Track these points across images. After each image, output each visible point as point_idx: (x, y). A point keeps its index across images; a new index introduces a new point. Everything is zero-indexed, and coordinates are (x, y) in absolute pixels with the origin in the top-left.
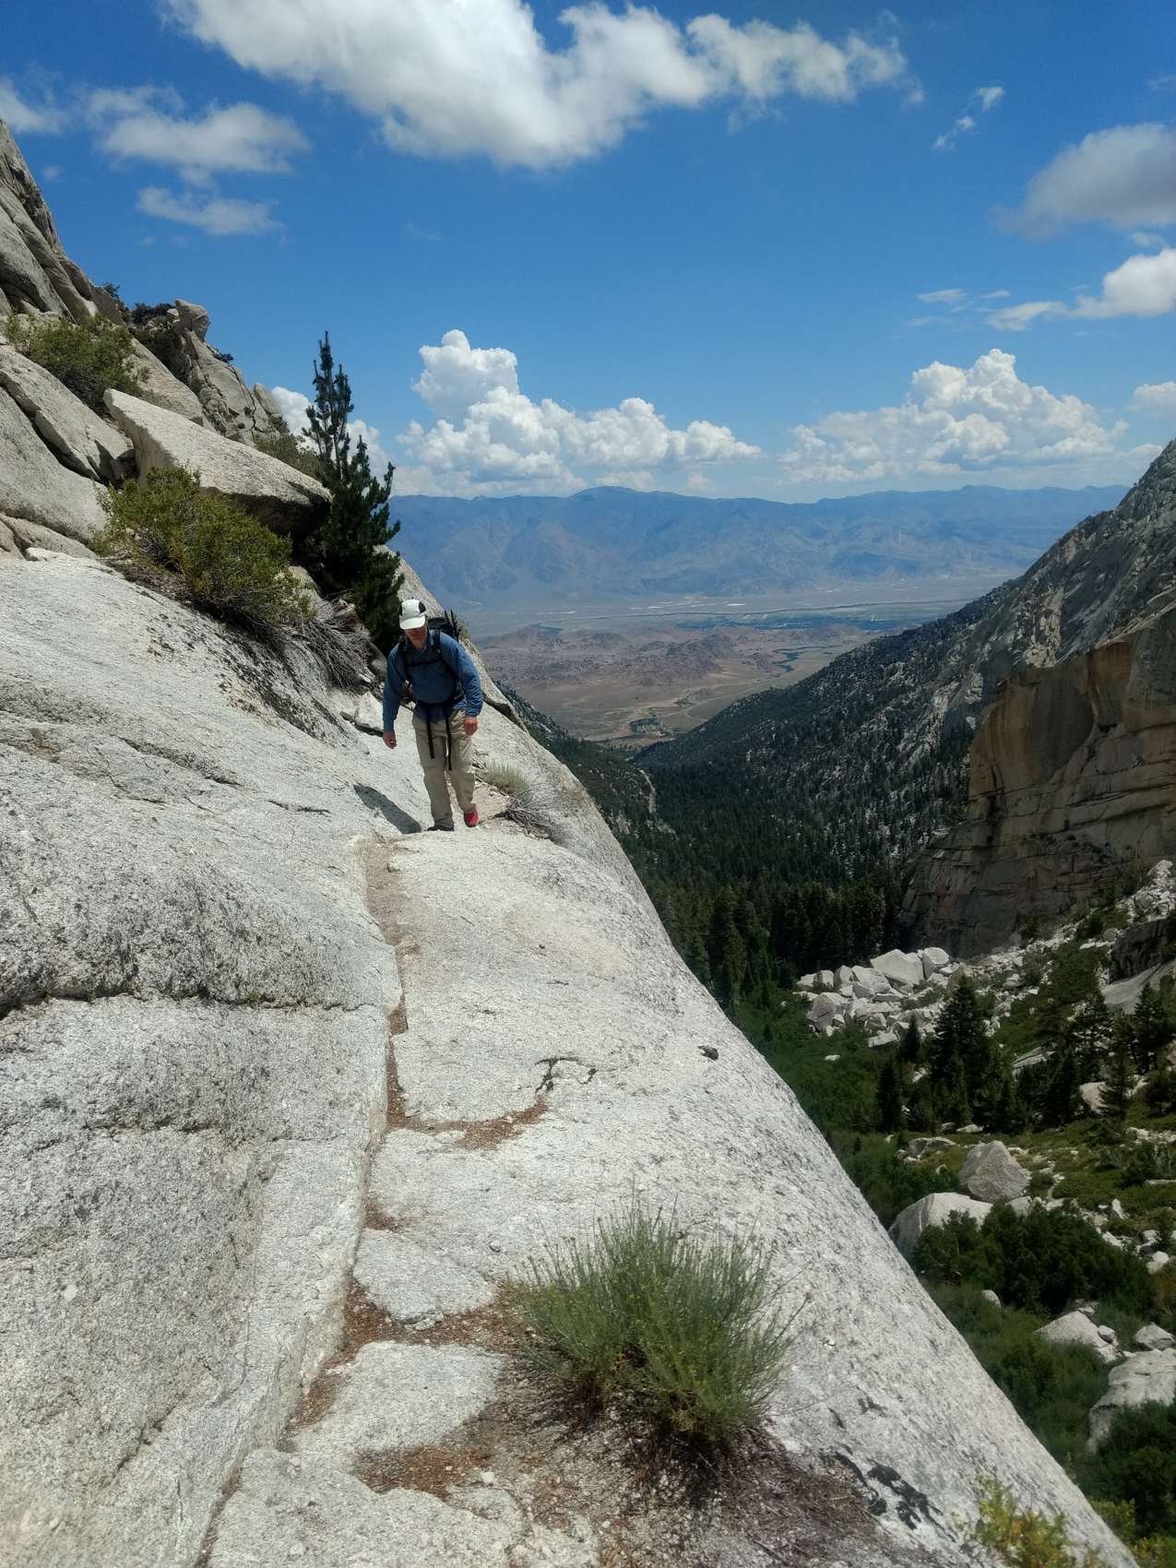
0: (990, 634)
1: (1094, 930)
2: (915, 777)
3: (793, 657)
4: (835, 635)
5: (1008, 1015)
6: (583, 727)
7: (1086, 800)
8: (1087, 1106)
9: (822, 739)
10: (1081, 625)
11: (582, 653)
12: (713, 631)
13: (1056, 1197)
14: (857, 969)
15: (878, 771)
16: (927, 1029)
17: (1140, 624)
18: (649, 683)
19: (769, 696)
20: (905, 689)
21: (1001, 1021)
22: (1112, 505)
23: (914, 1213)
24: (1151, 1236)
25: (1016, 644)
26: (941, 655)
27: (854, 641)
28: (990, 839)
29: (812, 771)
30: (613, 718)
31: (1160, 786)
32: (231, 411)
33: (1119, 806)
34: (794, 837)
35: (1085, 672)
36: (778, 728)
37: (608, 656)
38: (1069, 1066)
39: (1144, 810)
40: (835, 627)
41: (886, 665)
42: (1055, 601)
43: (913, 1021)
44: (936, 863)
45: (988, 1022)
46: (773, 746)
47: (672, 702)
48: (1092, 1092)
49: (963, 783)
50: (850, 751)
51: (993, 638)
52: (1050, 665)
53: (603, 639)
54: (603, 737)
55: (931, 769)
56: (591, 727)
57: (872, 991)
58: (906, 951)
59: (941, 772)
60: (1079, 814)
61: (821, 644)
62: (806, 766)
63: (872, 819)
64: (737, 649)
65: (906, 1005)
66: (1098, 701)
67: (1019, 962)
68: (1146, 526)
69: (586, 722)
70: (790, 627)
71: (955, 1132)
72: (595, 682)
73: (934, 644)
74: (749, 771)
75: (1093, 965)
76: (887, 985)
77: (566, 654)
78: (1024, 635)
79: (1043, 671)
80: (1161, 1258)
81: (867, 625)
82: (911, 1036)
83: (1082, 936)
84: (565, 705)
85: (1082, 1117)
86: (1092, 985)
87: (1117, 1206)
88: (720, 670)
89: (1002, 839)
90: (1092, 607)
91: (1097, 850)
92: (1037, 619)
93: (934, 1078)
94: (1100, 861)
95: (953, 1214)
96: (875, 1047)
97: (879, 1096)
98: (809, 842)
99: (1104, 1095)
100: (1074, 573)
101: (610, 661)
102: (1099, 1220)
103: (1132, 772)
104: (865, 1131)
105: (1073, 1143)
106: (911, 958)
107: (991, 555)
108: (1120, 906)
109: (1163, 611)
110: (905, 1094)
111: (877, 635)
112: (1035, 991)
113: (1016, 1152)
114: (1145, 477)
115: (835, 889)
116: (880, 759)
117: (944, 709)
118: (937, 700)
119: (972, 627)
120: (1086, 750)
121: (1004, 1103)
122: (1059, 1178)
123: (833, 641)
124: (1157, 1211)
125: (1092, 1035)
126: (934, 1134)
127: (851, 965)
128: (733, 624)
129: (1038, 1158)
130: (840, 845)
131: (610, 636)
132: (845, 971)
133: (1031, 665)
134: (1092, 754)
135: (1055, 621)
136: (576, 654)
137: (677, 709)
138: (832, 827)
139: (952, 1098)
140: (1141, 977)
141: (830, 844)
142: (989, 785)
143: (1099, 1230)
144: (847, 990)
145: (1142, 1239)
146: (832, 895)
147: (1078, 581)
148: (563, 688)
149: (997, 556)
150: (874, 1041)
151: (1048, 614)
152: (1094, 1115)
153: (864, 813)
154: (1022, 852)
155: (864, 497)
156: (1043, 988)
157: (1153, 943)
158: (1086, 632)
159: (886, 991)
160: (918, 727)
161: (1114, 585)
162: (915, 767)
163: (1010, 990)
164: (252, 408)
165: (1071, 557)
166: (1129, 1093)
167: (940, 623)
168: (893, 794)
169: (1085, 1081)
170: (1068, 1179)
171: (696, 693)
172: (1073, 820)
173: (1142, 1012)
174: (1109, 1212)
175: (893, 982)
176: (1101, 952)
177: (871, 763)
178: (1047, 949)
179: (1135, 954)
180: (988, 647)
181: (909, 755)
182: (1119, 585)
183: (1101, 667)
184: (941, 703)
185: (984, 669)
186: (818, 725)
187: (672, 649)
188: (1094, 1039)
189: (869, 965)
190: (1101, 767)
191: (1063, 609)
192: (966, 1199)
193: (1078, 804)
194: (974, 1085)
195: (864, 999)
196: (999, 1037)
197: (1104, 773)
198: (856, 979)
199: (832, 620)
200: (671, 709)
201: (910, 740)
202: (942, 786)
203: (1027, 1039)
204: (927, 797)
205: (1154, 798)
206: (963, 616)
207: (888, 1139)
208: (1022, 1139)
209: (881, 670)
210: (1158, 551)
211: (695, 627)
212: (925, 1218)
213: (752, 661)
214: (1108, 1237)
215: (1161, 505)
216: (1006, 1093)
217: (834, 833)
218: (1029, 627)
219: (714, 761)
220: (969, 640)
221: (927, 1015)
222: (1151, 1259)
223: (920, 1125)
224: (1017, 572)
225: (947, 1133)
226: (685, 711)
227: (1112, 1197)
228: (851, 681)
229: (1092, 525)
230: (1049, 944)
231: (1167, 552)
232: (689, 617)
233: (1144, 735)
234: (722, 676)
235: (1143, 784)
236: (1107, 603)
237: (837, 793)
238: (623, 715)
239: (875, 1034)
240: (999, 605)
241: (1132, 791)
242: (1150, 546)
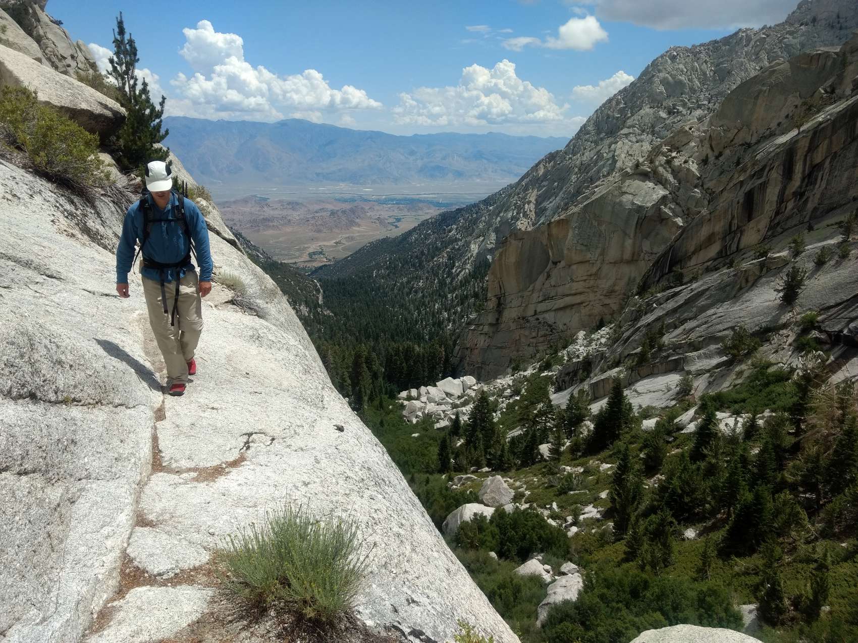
0: (500, 212)
1: (547, 366)
2: (461, 287)
3: (399, 220)
4: (421, 209)
5: (504, 410)
6: (281, 255)
7: (545, 300)
8: (542, 456)
9: (414, 265)
10: (545, 209)
11: (281, 213)
12: (355, 204)
13: (526, 503)
14: (429, 388)
15: (442, 283)
16: (464, 419)
17: (575, 209)
18: (319, 231)
19: (384, 241)
20: (456, 240)
21: (501, 414)
22: (562, 147)
23: (456, 514)
24: (570, 519)
25: (513, 218)
26: (475, 222)
27: (432, 213)
28: (497, 319)
29: (408, 282)
30: (299, 250)
31: (581, 293)
32: (62, 56)
33: (560, 303)
34: (398, 318)
35: (546, 233)
36: (390, 259)
37: (295, 215)
38: (534, 436)
39: (573, 305)
40: (420, 205)
41: (447, 227)
42: (533, 196)
43: (457, 415)
44: (470, 332)
45: (494, 414)
46: (387, 268)
47: (332, 243)
48: (544, 449)
49: (485, 290)
50: (428, 272)
51: (502, 214)
52: (529, 229)
53: (293, 205)
54: (293, 261)
55: (469, 282)
56: (286, 255)
57: (437, 399)
58: (454, 378)
59: (474, 284)
60: (541, 307)
61: (414, 214)
62: (405, 280)
63: (438, 309)
64: (368, 214)
65: (454, 406)
66: (552, 249)
67: (511, 383)
68: (578, 159)
69: (283, 252)
70: (397, 204)
71: (477, 472)
72: (288, 229)
73: (472, 216)
74: (374, 281)
75: (547, 385)
76: (444, 396)
77: (272, 212)
78: (517, 213)
79: (526, 232)
80: (574, 529)
81: (438, 205)
82: (456, 422)
83: (541, 369)
84: (271, 242)
85: (540, 462)
86: (546, 395)
87: (555, 505)
88: (359, 226)
89: (504, 319)
90: (551, 200)
91: (550, 326)
92: (524, 205)
93: (468, 443)
94: (551, 331)
95: (475, 514)
96: (438, 429)
97: (439, 455)
98: (406, 321)
99: (550, 450)
100: (542, 181)
101: (297, 218)
102: (546, 513)
103: (567, 286)
104: (431, 473)
105: (535, 475)
106: (457, 381)
107: (502, 170)
108: (560, 354)
109: (585, 203)
110: (453, 453)
111: (443, 210)
112: (518, 398)
113: (507, 481)
114: (578, 134)
115: (419, 346)
116: (443, 277)
117: (476, 251)
118: (472, 246)
119: (491, 208)
120: (546, 274)
121: (502, 456)
122: (528, 493)
123: (420, 212)
124: (573, 507)
125: (545, 420)
126: (467, 473)
127: (426, 386)
128: (366, 200)
129: (518, 484)
130: (422, 322)
131: (297, 204)
132: (423, 389)
133: (520, 229)
134: (549, 276)
135: (532, 206)
136: (276, 213)
137: (335, 246)
138: (418, 313)
139: (475, 454)
140: (569, 390)
141: (417, 321)
142: (498, 292)
143: (546, 518)
144: (424, 399)
145: (566, 521)
146: (417, 348)
147: (544, 186)
148: (270, 232)
149: (505, 171)
150: (437, 426)
151: (529, 202)
152: (545, 461)
153: (434, 305)
154: (513, 326)
155: (437, 134)
156: (522, 396)
157: (575, 373)
158: (548, 213)
159: (444, 399)
160: (463, 260)
161: (562, 189)
162: (461, 282)
163: (506, 397)
164: (76, 55)
165: (541, 173)
166: (562, 449)
167: (475, 205)
168: (449, 296)
169: (541, 443)
170: (532, 493)
171: (346, 238)
172: (538, 310)
173: (569, 408)
174: (551, 508)
175: (447, 394)
176: (550, 377)
177: (439, 279)
178: (524, 376)
179: (567, 378)
180: (499, 219)
181: (458, 275)
182: (564, 189)
183: (555, 231)
184: (474, 248)
185: (497, 231)
186: (411, 258)
187: (333, 213)
188: (546, 422)
189: (435, 386)
190: (553, 283)
191: (536, 200)
192: (482, 506)
193: (541, 302)
194: (487, 447)
195: (433, 404)
196: (501, 422)
197: (554, 286)
198: (429, 393)
199: (420, 201)
200: (332, 246)
201: (458, 267)
202: (474, 291)
203: (514, 423)
204: (466, 297)
205: (578, 299)
206: (487, 202)
207: (443, 477)
208: (510, 474)
209: (445, 229)
210: (583, 172)
211: (345, 201)
212: (461, 517)
213: (377, 222)
214: (550, 521)
215: (585, 149)
216: (503, 451)
217: (419, 315)
218: (520, 209)
219: (356, 276)
220: (489, 215)
221: (464, 411)
222: (569, 530)
223: (459, 469)
224: (514, 180)
225: (473, 472)
226: (340, 247)
227: (553, 501)
228: (429, 235)
229: (552, 157)
230: (525, 373)
231: (587, 173)
232: (342, 195)
233: (574, 267)
234: (361, 229)
235: (573, 292)
236: (557, 198)
237: (420, 295)
238: (305, 248)
239: (438, 422)
240: (505, 197)
241: (567, 295)
242: (580, 170)
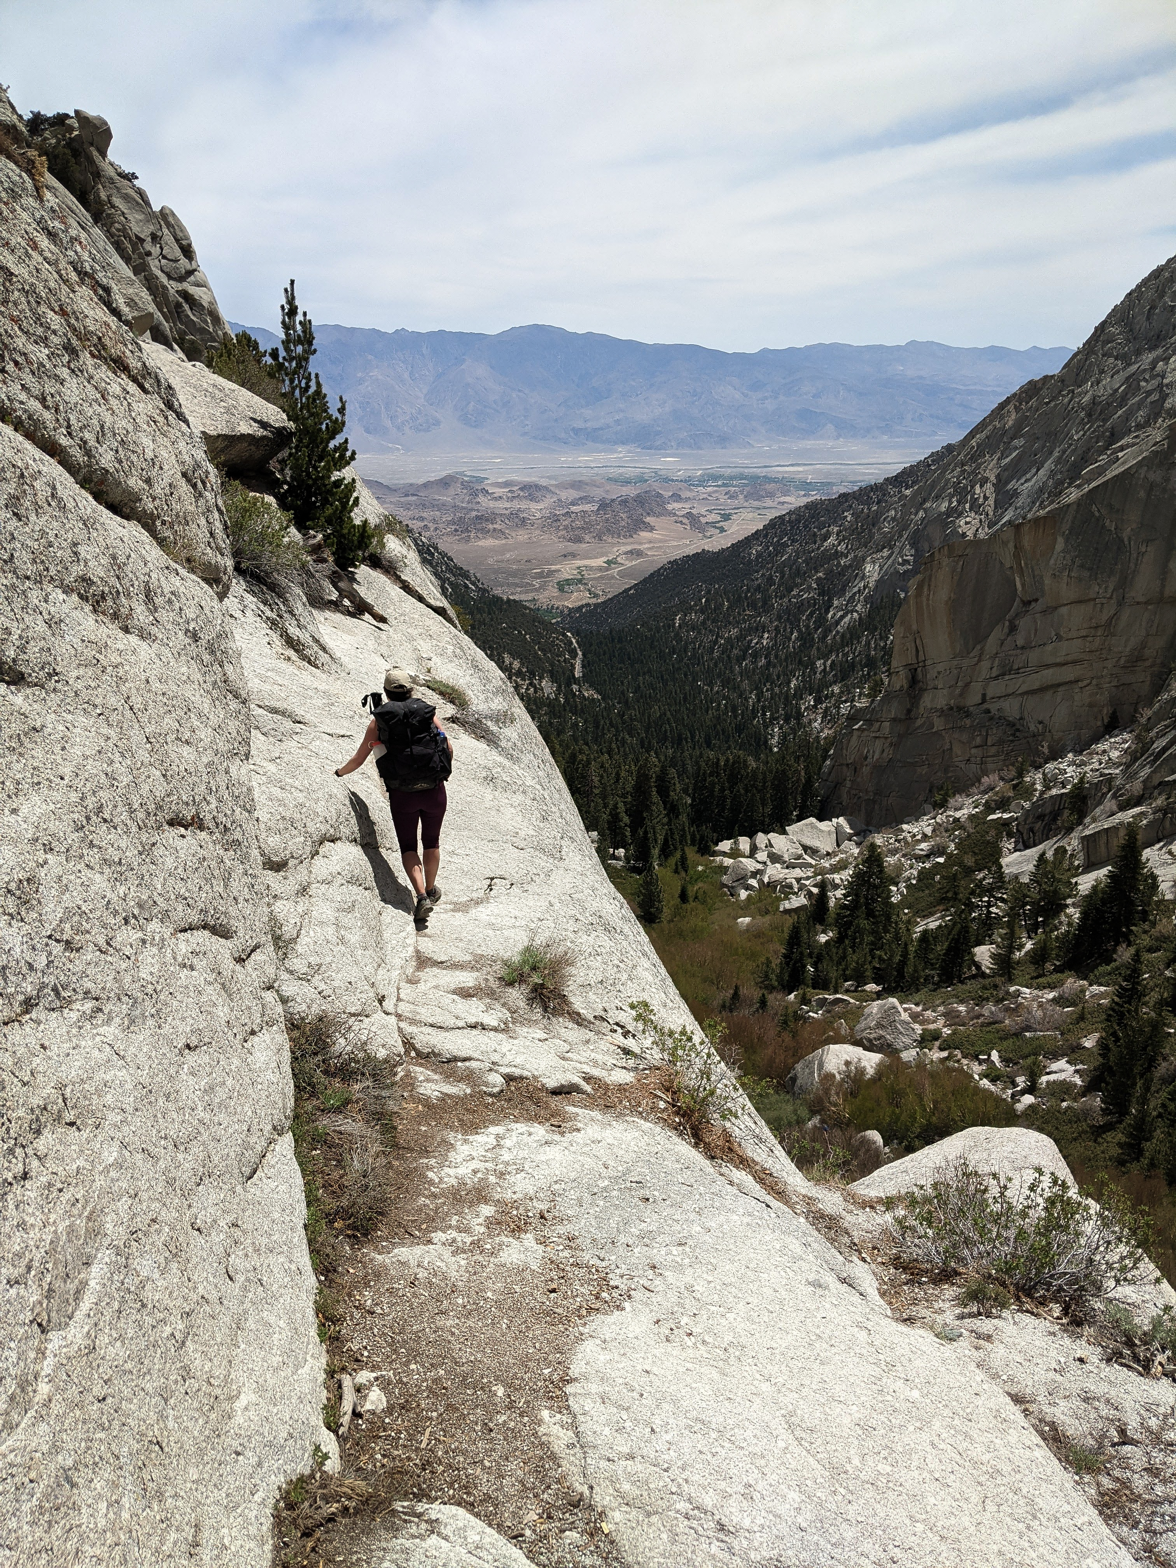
0: (925, 501)
1: (1003, 804)
2: (843, 646)
3: (726, 517)
4: (771, 495)
5: (914, 882)
6: (508, 585)
7: (1004, 674)
8: (978, 966)
9: (753, 605)
10: (1016, 494)
11: (508, 505)
12: (645, 487)
13: (941, 1049)
14: (772, 835)
15: (806, 640)
16: (836, 896)
17: (1073, 495)
18: (579, 540)
19: (700, 560)
20: (837, 555)
21: (907, 887)
22: (1055, 368)
23: (812, 1062)
24: (1021, 1081)
25: (950, 512)
26: (874, 521)
27: (795, 501)
28: (909, 711)
29: (740, 637)
30: (540, 575)
31: (1074, 662)
32: (137, 237)
33: (1035, 681)
34: (719, 705)
35: (1011, 545)
36: (708, 592)
37: (537, 509)
38: (965, 929)
39: (1059, 685)
40: (770, 487)
41: (820, 530)
42: (991, 471)
43: (823, 886)
44: (856, 733)
45: (894, 888)
46: (702, 612)
47: (600, 562)
48: (983, 954)
49: (888, 653)
50: (779, 618)
51: (927, 505)
52: (982, 535)
53: (532, 491)
54: (529, 596)
55: (858, 638)
56: (517, 585)
57: (786, 857)
58: (821, 819)
59: (868, 643)
60: (995, 689)
61: (756, 504)
62: (734, 632)
63: (797, 688)
64: (670, 507)
65: (821, 872)
66: (1022, 575)
67: (928, 831)
68: (1087, 393)
69: (511, 580)
70: (724, 485)
71: (856, 991)
72: (522, 536)
73: (869, 509)
74: (677, 634)
75: (999, 837)
76: (800, 851)
77: (492, 504)
78: (959, 502)
79: (976, 543)
80: (1028, 1099)
81: (806, 486)
82: (821, 900)
83: (989, 808)
84: (490, 561)
85: (974, 977)
86: (996, 854)
87: (995, 1056)
88: (652, 529)
89: (921, 710)
90: (1028, 476)
91: (1011, 725)
92: (973, 487)
93: (839, 940)
94: (1013, 735)
95: (847, 1063)
96: (787, 912)
97: (785, 956)
98: (734, 709)
99: (993, 956)
100: (1012, 439)
101: (538, 515)
102: (977, 1069)
103: (1049, 648)
104: (771, 989)
105: (962, 1002)
106: (825, 826)
107: (931, 416)
108: (1028, 779)
109: (1094, 484)
110: (810, 955)
111: (815, 496)
112: (941, 860)
113: (910, 1009)
114: (1088, 342)
115: (757, 759)
116: (808, 627)
117: (876, 576)
118: (868, 567)
119: (908, 492)
120: (1007, 623)
121: (903, 963)
122: (947, 1031)
123: (769, 503)
124: (1029, 1060)
125: (989, 902)
126: (836, 992)
127: (766, 832)
128: (667, 480)
129: (929, 1014)
130: (764, 714)
131: (537, 487)
132: (761, 839)
133: (964, 535)
134: (1013, 629)
135: (989, 489)
136: (501, 506)
137: (607, 569)
138: (757, 695)
139: (853, 958)
140: (1041, 847)
141: (754, 712)
142: (912, 659)
143: (977, 1077)
144: (762, 856)
145: (1014, 1084)
146: (752, 763)
147: (1016, 448)
148: (488, 542)
149: (938, 418)
150: (786, 905)
151: (984, 481)
152: (983, 975)
153: (789, 682)
154: (939, 724)
155: (808, 348)
156: (950, 856)
157: (1055, 815)
158: (1020, 502)
159: (799, 857)
160: (848, 595)
161: (1051, 453)
162: (843, 636)
163: (919, 858)
164: (159, 234)
165: (1010, 423)
166: (1017, 955)
167: (874, 488)
168: (819, 663)
169: (980, 943)
170: (954, 1033)
171: (626, 553)
172: (990, 694)
173: (1036, 878)
174: (989, 1060)
175: (806, 848)
176: (1006, 823)
177: (800, 631)
178: (957, 820)
179: (1038, 826)
180: (921, 514)
181: (837, 623)
182: (1056, 454)
183: (1027, 541)
184: (872, 571)
185: (915, 541)
186: (748, 591)
187: (604, 505)
188: (989, 905)
189: (784, 832)
190: (1020, 642)
191: (998, 477)
192: (859, 1050)
193: (996, 678)
194: (876, 945)
195: (778, 865)
196: (903, 903)
197: (1023, 648)
198: (771, 846)
199: (768, 479)
200: (600, 569)
201: (838, 608)
202: (868, 656)
203: (932, 905)
204: (852, 666)
205: (1068, 673)
206: (900, 480)
207: (792, 996)
208: (917, 997)
209: (815, 535)
210: (1097, 420)
211: (627, 482)
212: (821, 1066)
213: (685, 521)
214: (985, 1083)
215: (1102, 372)
216: (905, 954)
217: (759, 701)
218: (962, 493)
219: (642, 626)
220: (904, 505)
221: (838, 881)
222: (1019, 1101)
223: (821, 983)
224: (956, 436)
225: (847, 991)
226: (615, 571)
227: (992, 1049)
228: (785, 545)
229: (1032, 389)
230: (958, 814)
231: (1105, 421)
232: (622, 470)
233: (1064, 610)
234: (655, 535)
235: (1058, 660)
236: (1042, 472)
237: (763, 662)
238: (551, 573)
239: (787, 898)
240: (935, 471)
241: (1048, 666)
242: (1089, 415)
